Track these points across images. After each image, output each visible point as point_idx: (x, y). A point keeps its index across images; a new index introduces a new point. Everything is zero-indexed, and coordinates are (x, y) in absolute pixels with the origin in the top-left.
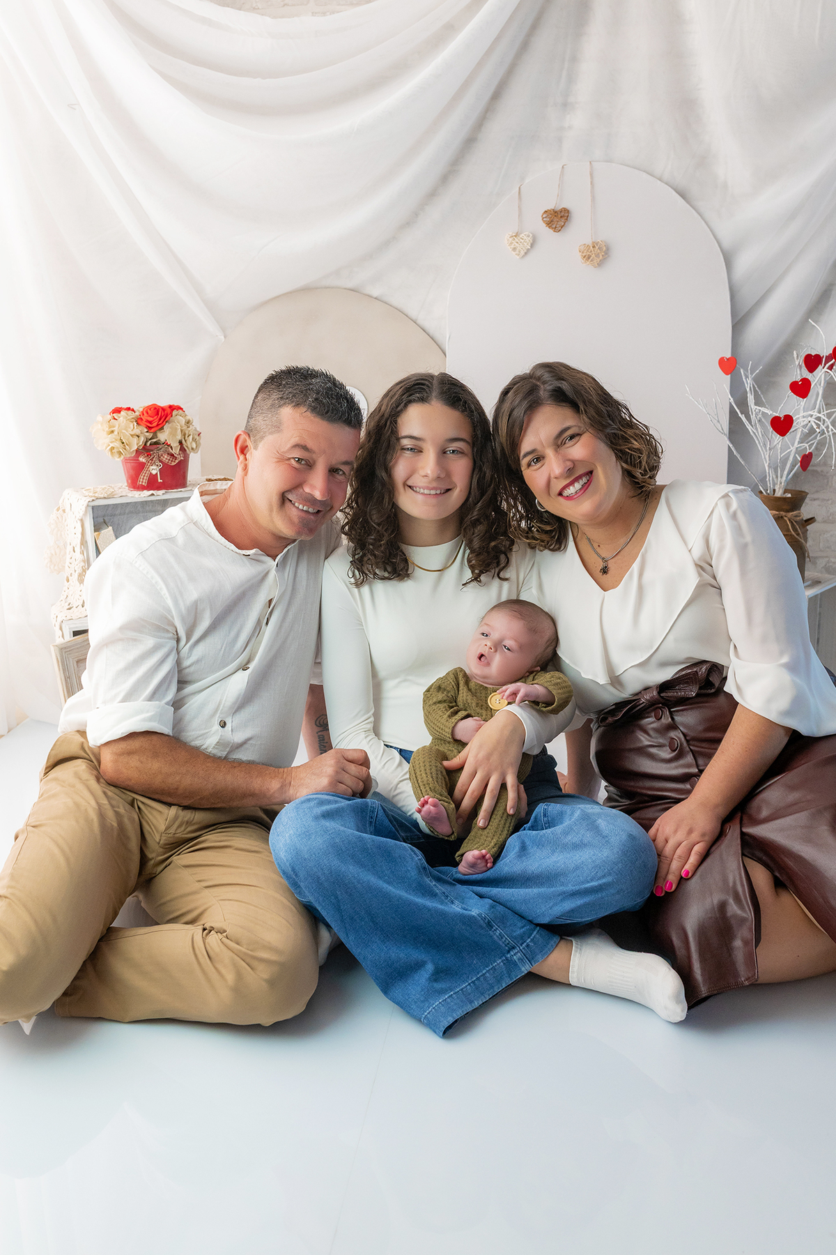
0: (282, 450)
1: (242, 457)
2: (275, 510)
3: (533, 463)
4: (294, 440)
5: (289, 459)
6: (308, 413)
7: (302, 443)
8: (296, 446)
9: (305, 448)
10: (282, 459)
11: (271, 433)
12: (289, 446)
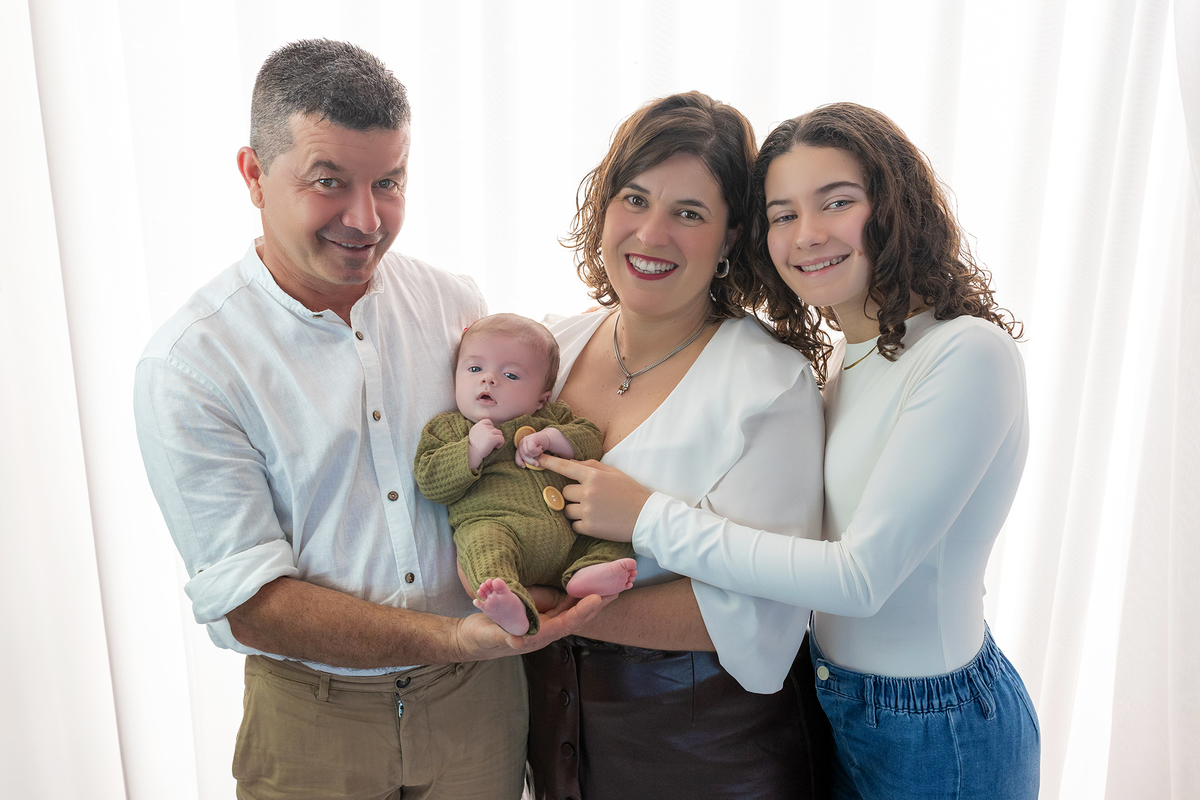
0: (301, 173)
1: (253, 182)
2: (310, 253)
3: (631, 199)
4: (313, 157)
5: (314, 183)
6: (327, 121)
7: (325, 158)
8: (317, 164)
9: (329, 165)
10: (304, 185)
11: (282, 151)
12: (308, 165)
